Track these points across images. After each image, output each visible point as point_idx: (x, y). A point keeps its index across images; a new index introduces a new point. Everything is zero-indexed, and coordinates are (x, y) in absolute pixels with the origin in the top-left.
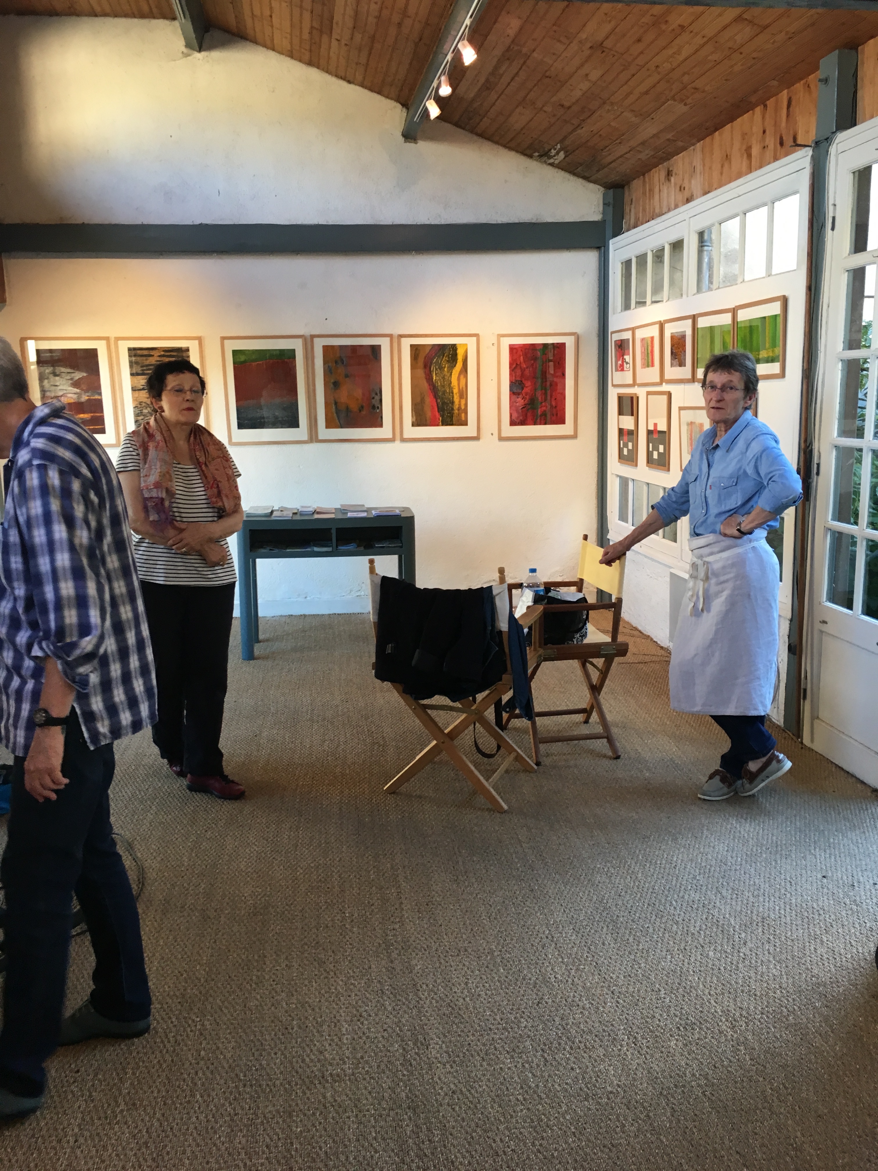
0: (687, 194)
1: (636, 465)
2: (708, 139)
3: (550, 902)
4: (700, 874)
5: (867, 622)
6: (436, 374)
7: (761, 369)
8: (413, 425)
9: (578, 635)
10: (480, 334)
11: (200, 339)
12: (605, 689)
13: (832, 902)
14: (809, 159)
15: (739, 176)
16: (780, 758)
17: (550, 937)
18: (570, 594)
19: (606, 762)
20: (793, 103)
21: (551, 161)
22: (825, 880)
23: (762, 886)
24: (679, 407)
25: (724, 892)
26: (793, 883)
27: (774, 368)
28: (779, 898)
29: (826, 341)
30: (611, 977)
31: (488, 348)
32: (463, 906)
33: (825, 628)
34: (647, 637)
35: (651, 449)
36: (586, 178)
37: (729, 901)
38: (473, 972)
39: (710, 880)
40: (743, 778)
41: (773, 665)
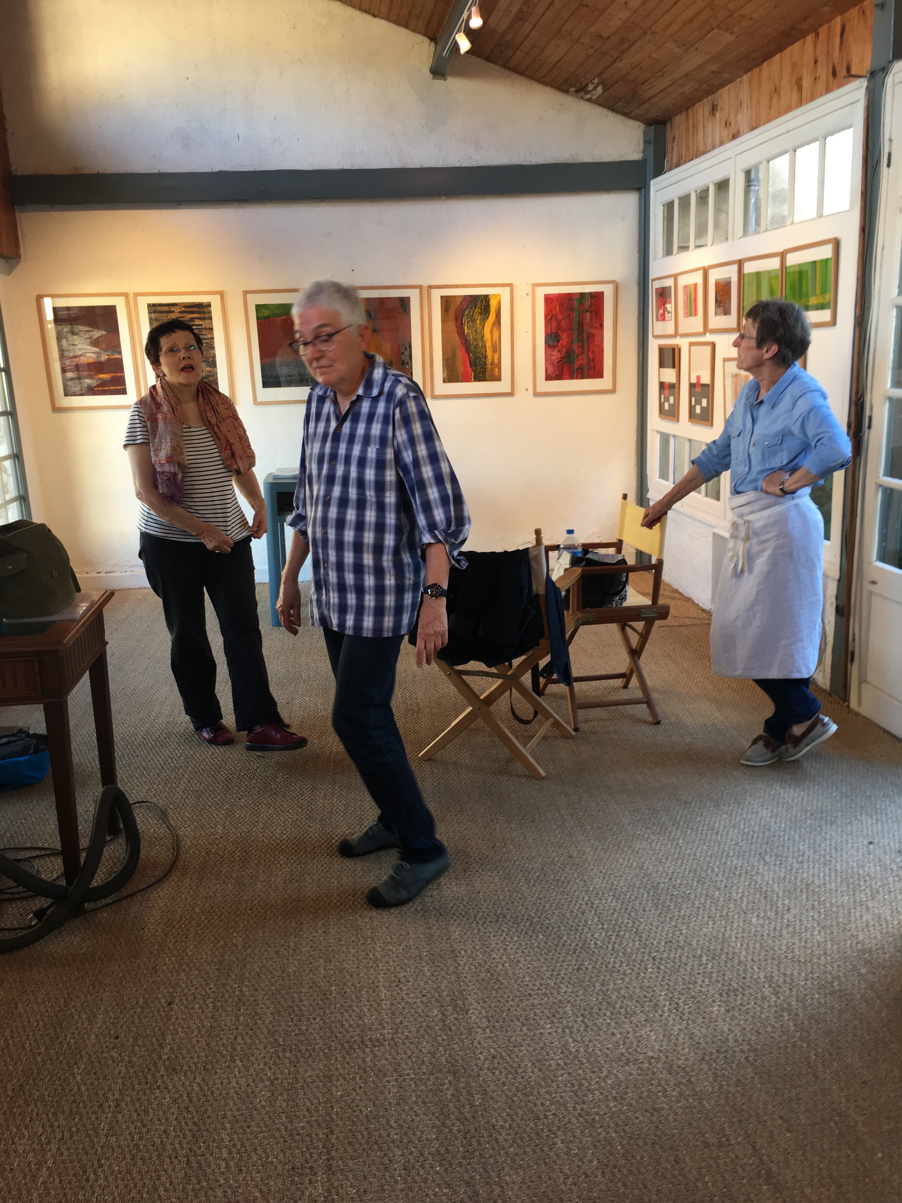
0: (733, 129)
1: (678, 421)
2: (756, 71)
3: (589, 869)
4: (742, 841)
6: (468, 327)
8: (444, 382)
9: (618, 598)
10: (514, 284)
11: (221, 294)
12: (644, 654)
13: (878, 868)
14: (863, 91)
15: (789, 109)
16: (825, 721)
17: (589, 903)
18: (607, 555)
19: (647, 728)
20: (847, 30)
21: (589, 96)
22: (871, 846)
23: (807, 853)
24: (723, 359)
25: (767, 858)
26: (839, 849)
27: (825, 315)
28: (824, 864)
29: (880, 286)
30: (652, 944)
31: (522, 298)
32: (501, 873)
33: (875, 588)
34: (688, 600)
35: (693, 403)
36: (626, 115)
37: (772, 868)
38: (512, 938)
39: (753, 846)
40: (787, 743)
41: (817, 627)
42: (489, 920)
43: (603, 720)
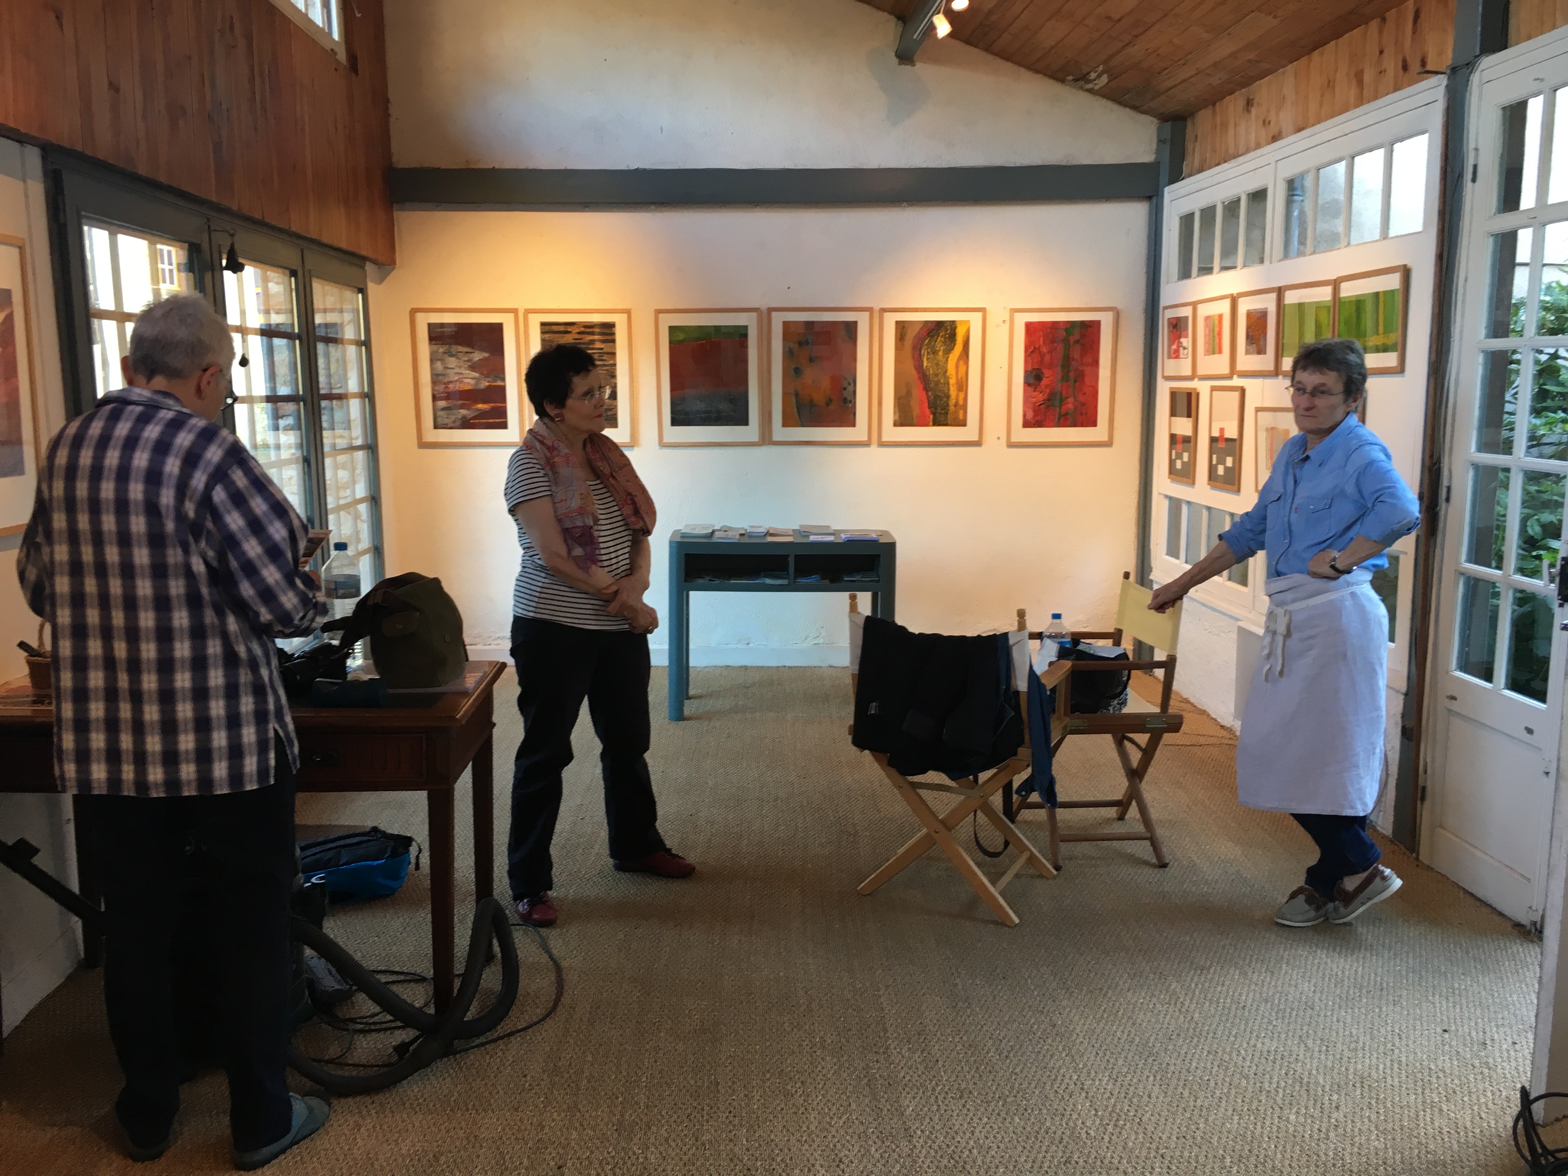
0: (1273, 130)
1: (1193, 483)
2: (1304, 60)
3: (1078, 1041)
4: (1277, 1019)
5: (1511, 699)
6: (928, 359)
7: (1372, 360)
8: (895, 425)
9: (1116, 702)
10: (988, 309)
11: (628, 312)
12: (1147, 778)
13: (1455, 1063)
14: (1441, 90)
15: (1345, 109)
16: (1386, 874)
17: (1079, 1083)
18: (1103, 648)
19: (1148, 872)
20: (1422, 16)
21: (1090, 86)
22: (1446, 1035)
23: (1361, 1040)
24: (1256, 408)
25: (1310, 1043)
26: (1403, 1036)
27: (1390, 359)
28: (1385, 1054)
29: (1462, 326)
30: (1160, 1138)
31: (997, 326)
32: (965, 1038)
33: (1455, 706)
34: (1203, 713)
35: (1214, 462)
36: (1135, 108)
37: (1316, 1054)
38: (980, 1119)
39: (1291, 1027)
40: (1337, 899)
41: (1378, 751)
42: (950, 1095)
43: (1093, 858)
